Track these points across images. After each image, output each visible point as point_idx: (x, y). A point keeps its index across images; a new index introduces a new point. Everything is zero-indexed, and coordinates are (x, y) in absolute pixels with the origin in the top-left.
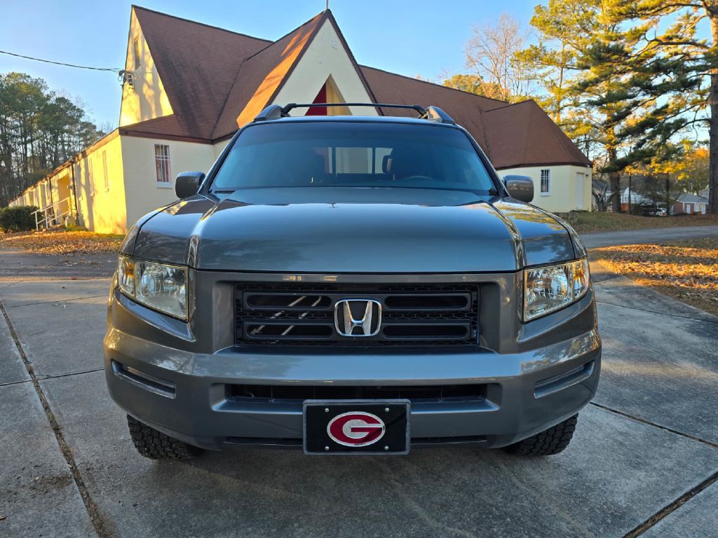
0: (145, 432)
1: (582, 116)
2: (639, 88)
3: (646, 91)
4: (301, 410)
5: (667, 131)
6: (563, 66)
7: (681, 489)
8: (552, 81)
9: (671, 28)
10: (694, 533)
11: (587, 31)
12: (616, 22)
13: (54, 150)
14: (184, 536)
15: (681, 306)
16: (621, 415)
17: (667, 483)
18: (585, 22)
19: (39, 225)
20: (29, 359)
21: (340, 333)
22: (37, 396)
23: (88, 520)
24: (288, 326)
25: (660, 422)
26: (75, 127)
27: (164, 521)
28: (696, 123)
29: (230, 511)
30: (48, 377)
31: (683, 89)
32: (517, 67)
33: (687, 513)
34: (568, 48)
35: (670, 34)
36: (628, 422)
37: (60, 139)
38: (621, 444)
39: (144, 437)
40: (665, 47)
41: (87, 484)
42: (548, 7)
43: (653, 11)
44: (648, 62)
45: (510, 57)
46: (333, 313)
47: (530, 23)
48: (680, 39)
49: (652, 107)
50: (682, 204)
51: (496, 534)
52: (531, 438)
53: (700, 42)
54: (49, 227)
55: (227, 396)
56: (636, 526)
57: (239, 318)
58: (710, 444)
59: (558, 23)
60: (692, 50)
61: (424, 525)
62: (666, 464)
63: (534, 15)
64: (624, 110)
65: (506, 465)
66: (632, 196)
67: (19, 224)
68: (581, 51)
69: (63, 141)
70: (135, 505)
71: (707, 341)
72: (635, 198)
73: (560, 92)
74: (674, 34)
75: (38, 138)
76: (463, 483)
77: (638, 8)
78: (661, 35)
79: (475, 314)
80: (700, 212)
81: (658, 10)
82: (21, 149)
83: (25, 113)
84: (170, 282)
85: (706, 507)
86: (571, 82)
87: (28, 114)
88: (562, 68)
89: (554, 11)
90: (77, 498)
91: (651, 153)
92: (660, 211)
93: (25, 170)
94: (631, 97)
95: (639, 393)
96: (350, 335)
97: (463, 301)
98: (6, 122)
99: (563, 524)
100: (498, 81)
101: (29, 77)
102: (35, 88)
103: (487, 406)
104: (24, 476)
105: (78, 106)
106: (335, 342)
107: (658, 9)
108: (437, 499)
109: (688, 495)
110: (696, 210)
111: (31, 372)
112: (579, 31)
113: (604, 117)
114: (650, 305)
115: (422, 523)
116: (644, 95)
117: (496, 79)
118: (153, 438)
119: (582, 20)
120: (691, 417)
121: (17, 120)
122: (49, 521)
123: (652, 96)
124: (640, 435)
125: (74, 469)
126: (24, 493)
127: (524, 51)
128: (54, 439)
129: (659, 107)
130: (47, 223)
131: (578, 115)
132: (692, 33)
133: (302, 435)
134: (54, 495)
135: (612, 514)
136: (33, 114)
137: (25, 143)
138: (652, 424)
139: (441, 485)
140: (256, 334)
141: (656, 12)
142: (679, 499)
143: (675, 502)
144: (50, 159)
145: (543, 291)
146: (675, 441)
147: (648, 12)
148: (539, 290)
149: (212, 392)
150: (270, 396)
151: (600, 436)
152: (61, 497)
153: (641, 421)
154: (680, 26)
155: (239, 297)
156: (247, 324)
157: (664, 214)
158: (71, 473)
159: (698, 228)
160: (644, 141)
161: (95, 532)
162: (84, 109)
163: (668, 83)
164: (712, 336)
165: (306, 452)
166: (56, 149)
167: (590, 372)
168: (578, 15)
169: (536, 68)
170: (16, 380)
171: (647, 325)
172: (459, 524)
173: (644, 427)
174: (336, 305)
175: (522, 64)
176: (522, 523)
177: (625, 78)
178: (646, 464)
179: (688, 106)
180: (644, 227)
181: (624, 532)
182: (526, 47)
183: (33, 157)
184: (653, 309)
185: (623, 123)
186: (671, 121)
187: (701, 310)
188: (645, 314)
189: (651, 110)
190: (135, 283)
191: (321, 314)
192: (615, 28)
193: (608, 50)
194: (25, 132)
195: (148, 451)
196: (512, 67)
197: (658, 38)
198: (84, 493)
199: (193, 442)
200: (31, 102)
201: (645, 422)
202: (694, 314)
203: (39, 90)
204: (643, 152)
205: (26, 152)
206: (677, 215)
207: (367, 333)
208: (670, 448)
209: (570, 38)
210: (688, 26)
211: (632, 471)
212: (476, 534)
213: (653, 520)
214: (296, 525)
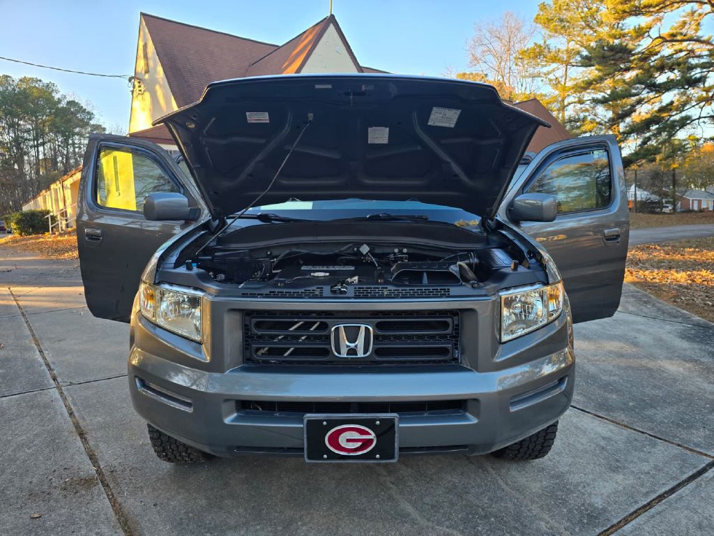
0: (164, 439)
1: (587, 114)
2: (643, 86)
3: (650, 89)
4: (302, 423)
5: (673, 127)
6: (568, 63)
7: (654, 491)
8: (557, 78)
9: (675, 25)
10: (662, 532)
11: (591, 28)
12: (620, 20)
13: (65, 152)
14: (199, 533)
15: (675, 311)
16: (606, 421)
17: (642, 485)
18: (590, 19)
19: (52, 228)
20: (52, 366)
21: (336, 354)
22: (61, 403)
23: (114, 518)
24: (289, 349)
25: (641, 427)
26: (86, 129)
27: (181, 519)
28: (701, 120)
29: (241, 510)
30: (71, 384)
31: (686, 87)
32: (521, 65)
33: (658, 514)
34: (572, 45)
35: (674, 31)
36: (612, 427)
37: (70, 142)
38: (603, 448)
39: (163, 444)
40: (669, 44)
41: (111, 486)
42: (552, 4)
43: (657, 8)
44: (653, 59)
45: (514, 55)
46: (330, 336)
47: (534, 21)
48: (685, 36)
49: (657, 104)
50: (689, 200)
51: (480, 532)
52: (515, 444)
53: (705, 38)
54: (62, 230)
55: (238, 410)
56: (609, 526)
57: (248, 341)
58: (687, 448)
59: (561, 20)
60: (696, 46)
61: (416, 524)
62: (643, 468)
63: (538, 13)
64: (629, 107)
65: (493, 468)
66: (638, 193)
67: (33, 227)
68: (585, 48)
69: (74, 144)
70: (155, 505)
71: (696, 346)
72: (641, 195)
73: (564, 90)
74: (678, 31)
75: (49, 141)
76: (452, 485)
77: (642, 6)
78: (665, 31)
79: (456, 336)
80: (708, 208)
81: (662, 8)
82: (33, 152)
83: (36, 117)
84: (186, 306)
85: (677, 509)
86: (576, 79)
87: (40, 117)
88: (567, 66)
89: (557, 8)
90: (104, 498)
91: (657, 151)
92: (667, 207)
93: (37, 172)
94: (634, 95)
95: (624, 399)
96: (345, 356)
97: (446, 325)
98: (19, 125)
99: (543, 524)
100: (501, 79)
101: (40, 81)
102: (47, 91)
103: (467, 419)
104: (55, 478)
105: (89, 109)
106: (331, 362)
107: (662, 6)
108: (427, 500)
109: (661, 498)
110: (704, 206)
111: (55, 379)
112: (583, 28)
113: (610, 114)
114: (645, 310)
115: (413, 522)
116: (648, 92)
117: (500, 77)
118: (171, 444)
119: (586, 17)
120: (672, 422)
121: (30, 124)
122: (80, 519)
123: (656, 93)
124: (622, 439)
125: (99, 472)
126: (56, 493)
127: (528, 49)
128: (79, 443)
129: (664, 104)
130: (60, 226)
131: (582, 112)
132: (697, 30)
133: (303, 444)
134: (83, 495)
135: (588, 515)
136: (45, 117)
137: (37, 146)
138: (635, 430)
139: (432, 487)
140: (262, 354)
141: (660, 9)
142: (651, 501)
143: (649, 504)
144: (62, 162)
145: (521, 312)
146: (654, 445)
147: (651, 9)
148: (517, 311)
149: (225, 407)
150: (275, 410)
151: (584, 441)
152: (89, 498)
153: (625, 426)
154: (684, 23)
155: (248, 323)
156: (254, 346)
157: (670, 210)
158: (96, 475)
159: (702, 227)
160: (649, 139)
161: (121, 529)
162: (94, 112)
163: (672, 80)
164: (701, 342)
165: (307, 461)
166: (67, 151)
167: (564, 387)
168: (582, 12)
169: (540, 66)
170: (43, 387)
171: (640, 330)
172: (448, 523)
173: (626, 432)
174: (333, 329)
175: (525, 62)
176: (506, 522)
177: (629, 76)
178: (624, 468)
179: (694, 103)
180: (649, 225)
181: (598, 531)
182: (530, 45)
183: (45, 159)
184: (646, 313)
185: (628, 120)
186: (677, 117)
187: (693, 315)
188: (639, 319)
189: (657, 107)
190: (155, 308)
191: (319, 337)
192: (620, 25)
193: (612, 48)
194: (37, 134)
195: (166, 455)
196: (516, 65)
197: (661, 35)
198: (110, 493)
199: (207, 450)
200: (43, 106)
201: (628, 427)
202: (686, 319)
203: (50, 93)
204: (648, 150)
205: (38, 155)
206: (683, 212)
207: (360, 354)
208: (649, 452)
209: (574, 35)
210: (693, 22)
211: (611, 474)
212: (462, 532)
213: (626, 520)
214: (300, 523)
